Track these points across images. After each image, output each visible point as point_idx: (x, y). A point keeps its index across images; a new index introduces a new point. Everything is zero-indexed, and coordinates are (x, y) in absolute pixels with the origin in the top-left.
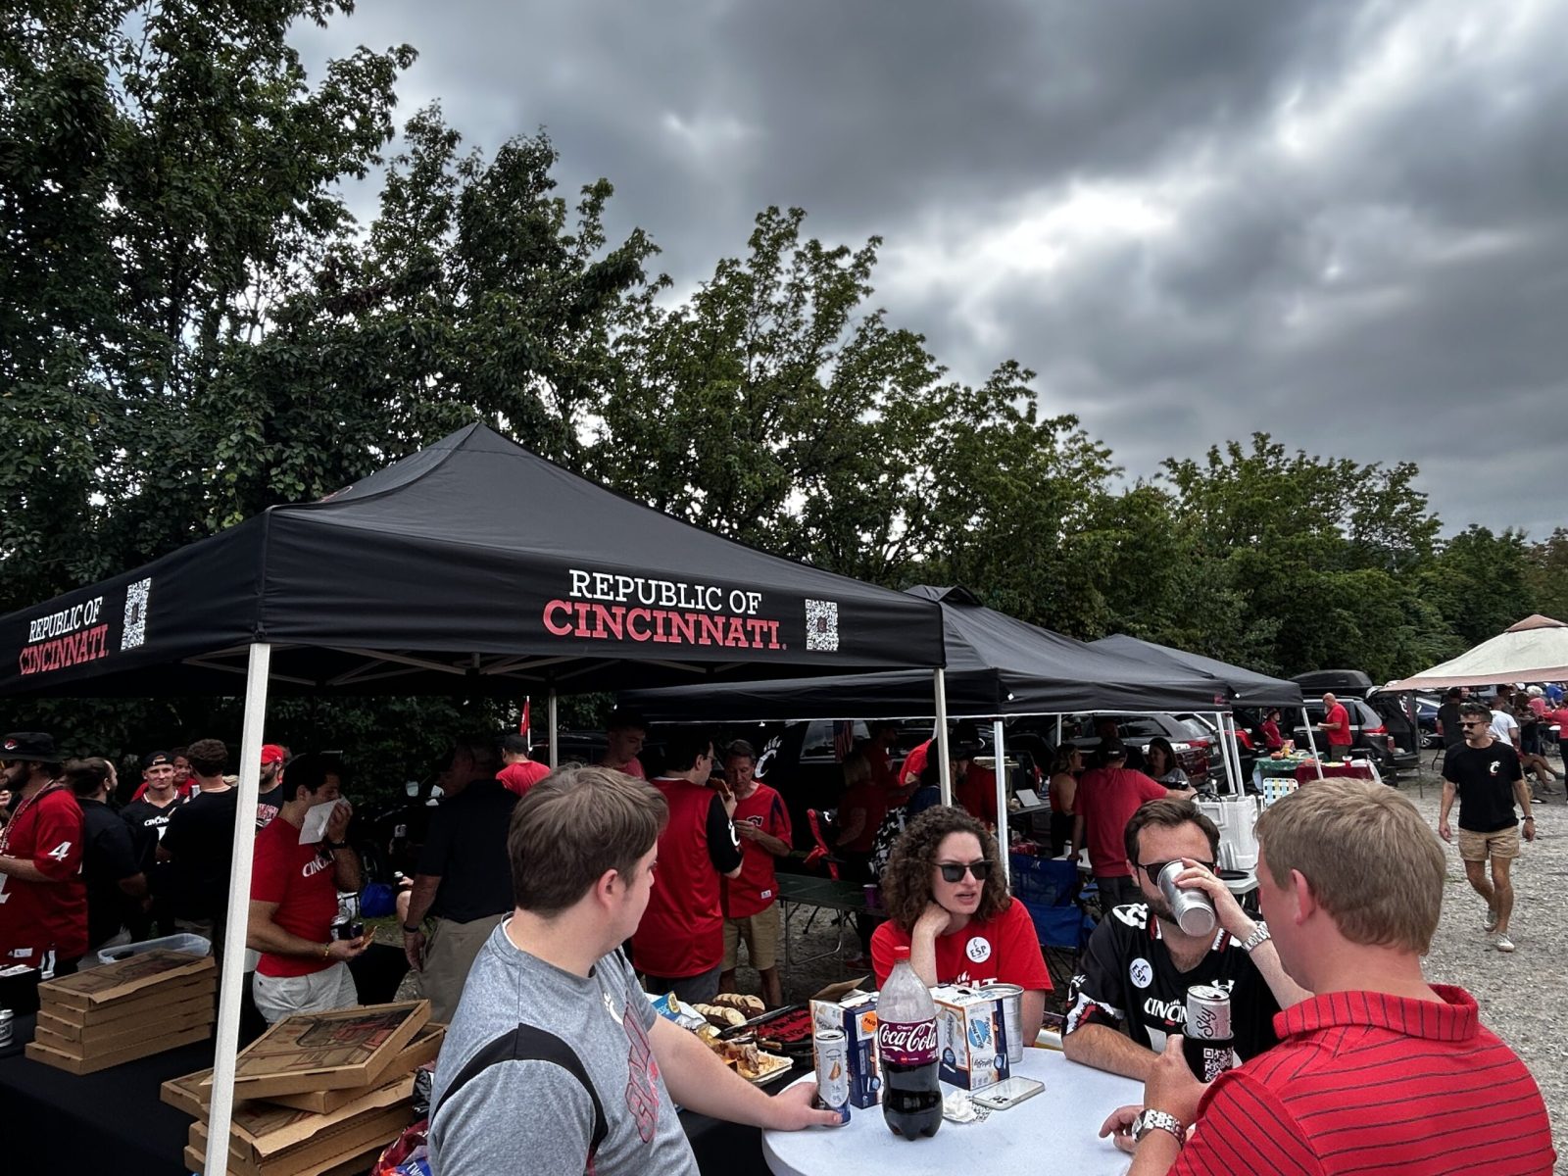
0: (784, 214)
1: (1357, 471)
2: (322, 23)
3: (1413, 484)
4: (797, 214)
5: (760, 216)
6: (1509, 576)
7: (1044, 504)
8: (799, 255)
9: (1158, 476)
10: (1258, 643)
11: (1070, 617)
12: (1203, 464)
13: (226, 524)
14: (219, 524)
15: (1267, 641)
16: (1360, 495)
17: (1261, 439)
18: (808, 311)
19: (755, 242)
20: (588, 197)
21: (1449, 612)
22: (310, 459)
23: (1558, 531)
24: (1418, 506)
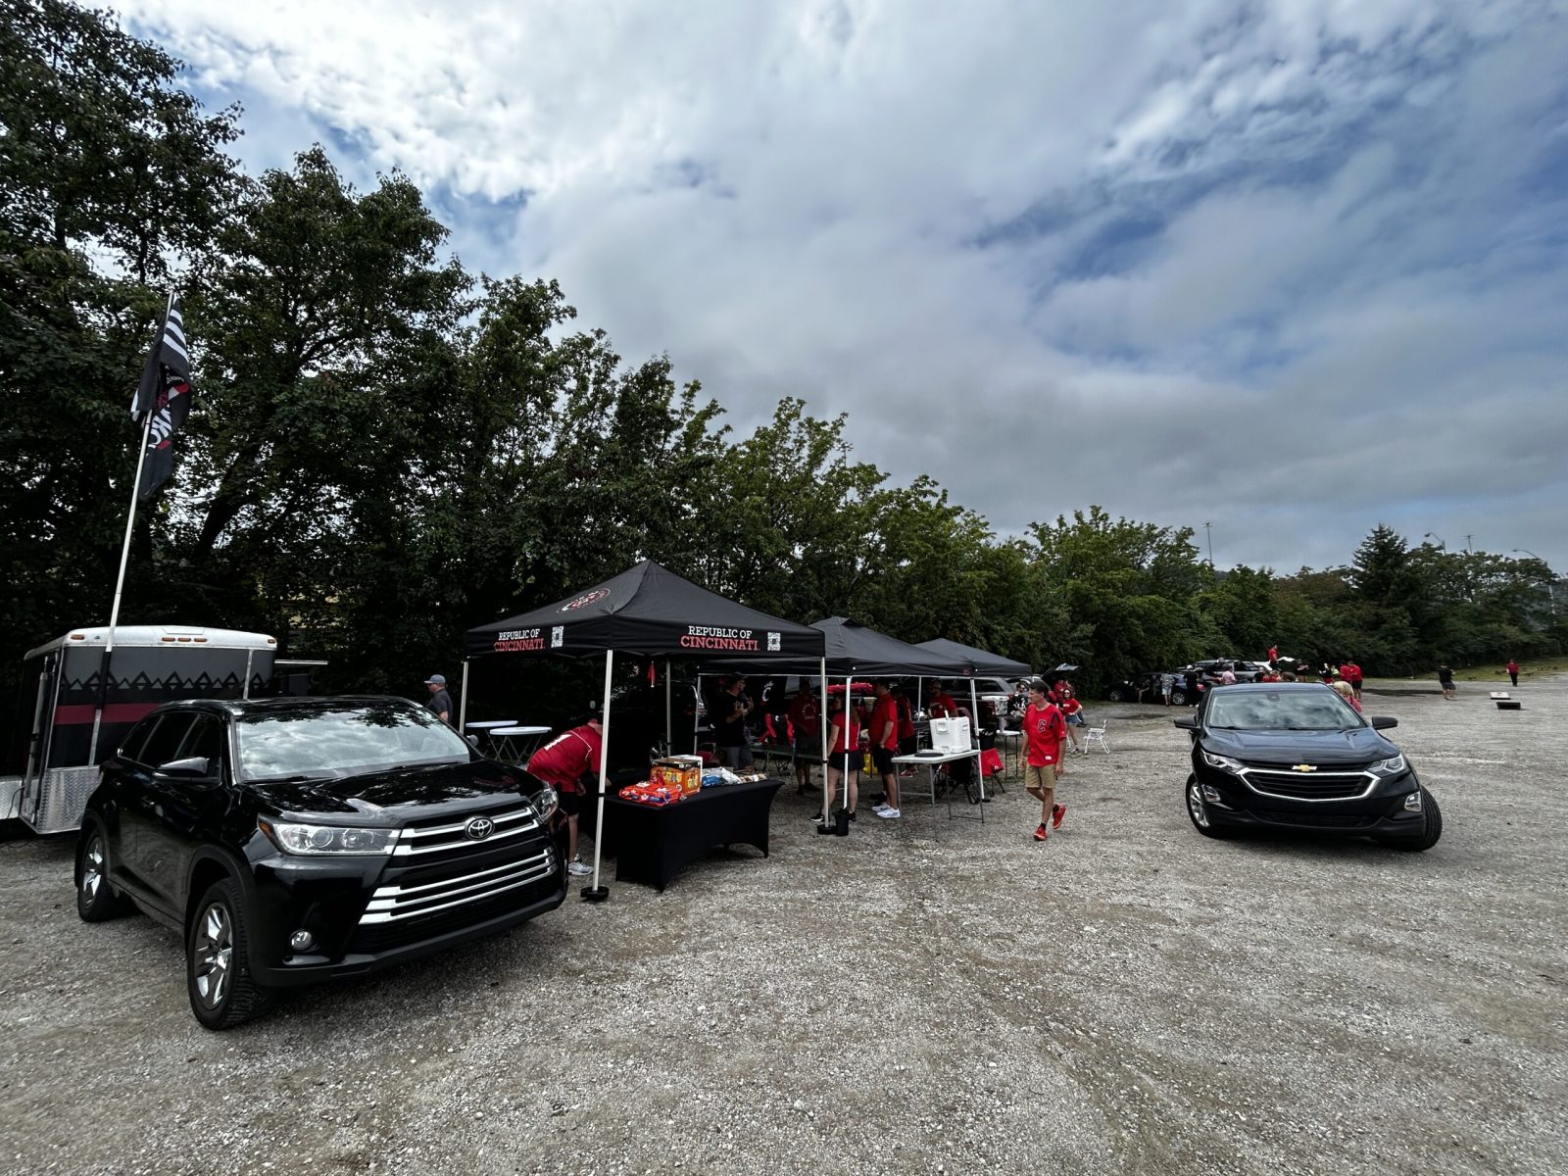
0: (795, 402)
1: (1156, 532)
2: (560, 322)
3: (1190, 541)
4: (801, 403)
5: (782, 402)
6: (1262, 598)
7: (942, 556)
8: (801, 425)
9: (1026, 533)
10: (1080, 639)
11: (958, 621)
12: (1054, 525)
13: (528, 581)
14: (525, 581)
15: (1086, 637)
16: (1159, 547)
17: (1095, 510)
18: (805, 452)
19: (778, 416)
20: (687, 390)
21: (1221, 621)
22: (562, 551)
23: (1304, 568)
24: (1193, 555)
